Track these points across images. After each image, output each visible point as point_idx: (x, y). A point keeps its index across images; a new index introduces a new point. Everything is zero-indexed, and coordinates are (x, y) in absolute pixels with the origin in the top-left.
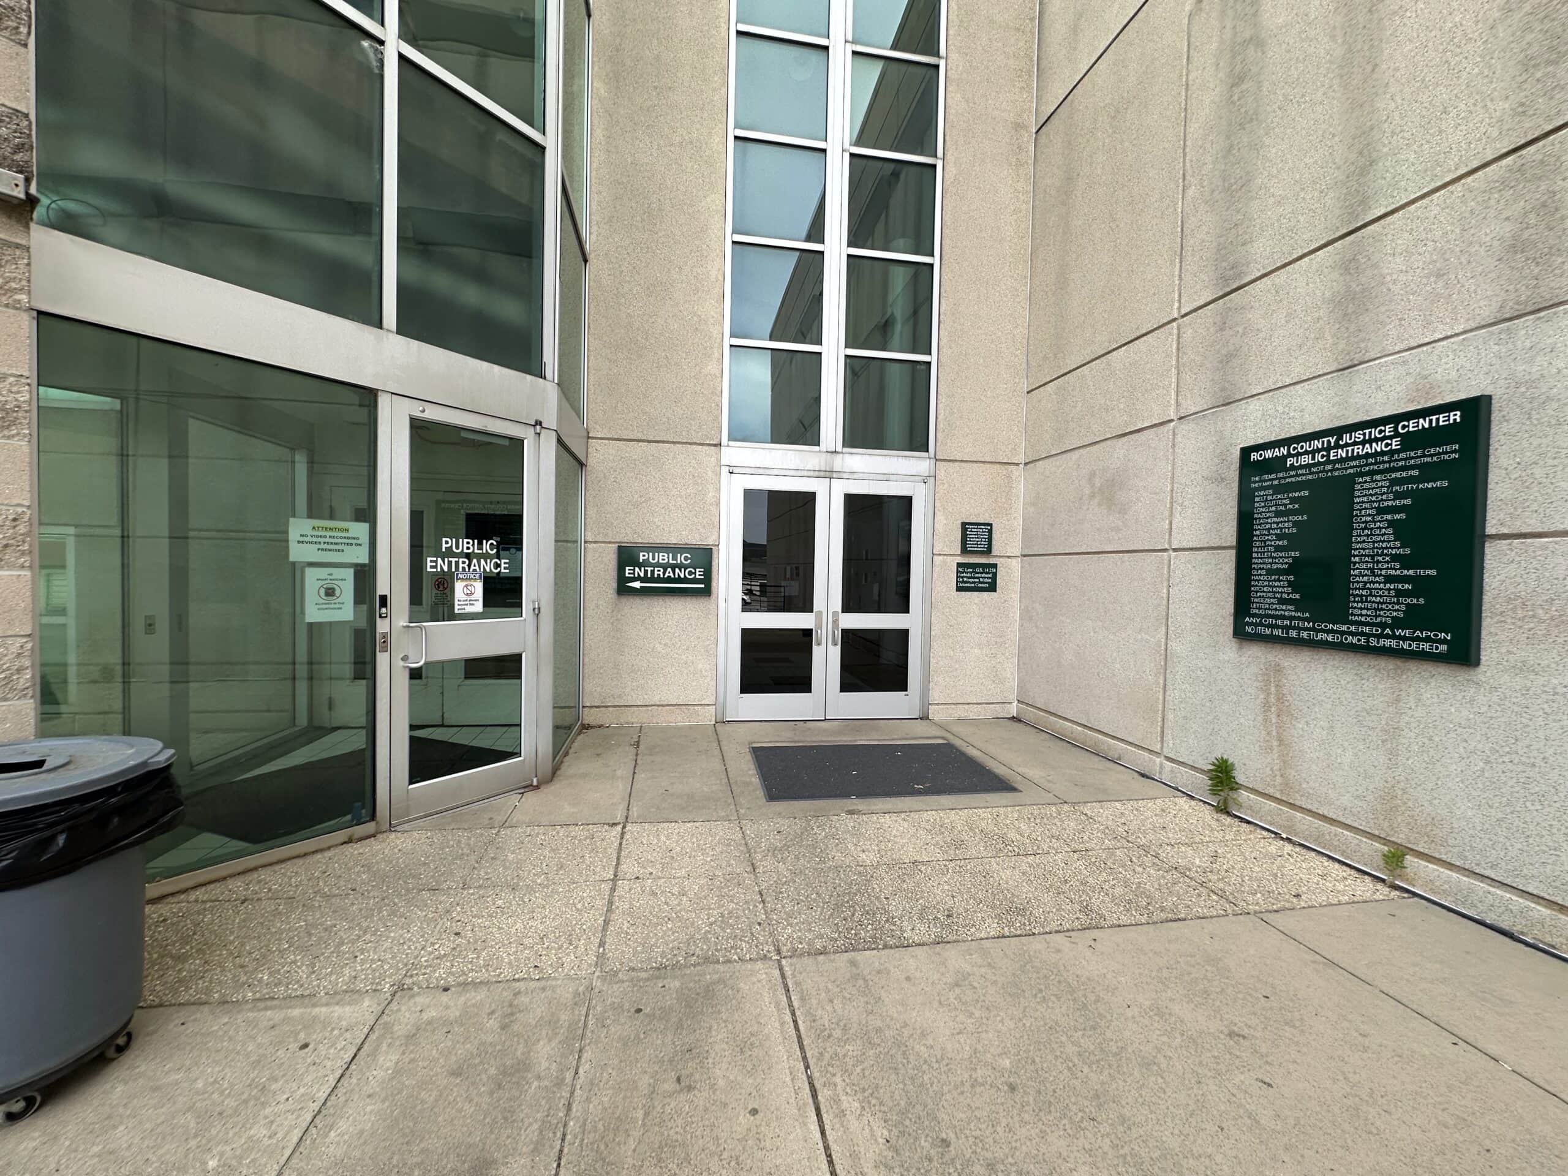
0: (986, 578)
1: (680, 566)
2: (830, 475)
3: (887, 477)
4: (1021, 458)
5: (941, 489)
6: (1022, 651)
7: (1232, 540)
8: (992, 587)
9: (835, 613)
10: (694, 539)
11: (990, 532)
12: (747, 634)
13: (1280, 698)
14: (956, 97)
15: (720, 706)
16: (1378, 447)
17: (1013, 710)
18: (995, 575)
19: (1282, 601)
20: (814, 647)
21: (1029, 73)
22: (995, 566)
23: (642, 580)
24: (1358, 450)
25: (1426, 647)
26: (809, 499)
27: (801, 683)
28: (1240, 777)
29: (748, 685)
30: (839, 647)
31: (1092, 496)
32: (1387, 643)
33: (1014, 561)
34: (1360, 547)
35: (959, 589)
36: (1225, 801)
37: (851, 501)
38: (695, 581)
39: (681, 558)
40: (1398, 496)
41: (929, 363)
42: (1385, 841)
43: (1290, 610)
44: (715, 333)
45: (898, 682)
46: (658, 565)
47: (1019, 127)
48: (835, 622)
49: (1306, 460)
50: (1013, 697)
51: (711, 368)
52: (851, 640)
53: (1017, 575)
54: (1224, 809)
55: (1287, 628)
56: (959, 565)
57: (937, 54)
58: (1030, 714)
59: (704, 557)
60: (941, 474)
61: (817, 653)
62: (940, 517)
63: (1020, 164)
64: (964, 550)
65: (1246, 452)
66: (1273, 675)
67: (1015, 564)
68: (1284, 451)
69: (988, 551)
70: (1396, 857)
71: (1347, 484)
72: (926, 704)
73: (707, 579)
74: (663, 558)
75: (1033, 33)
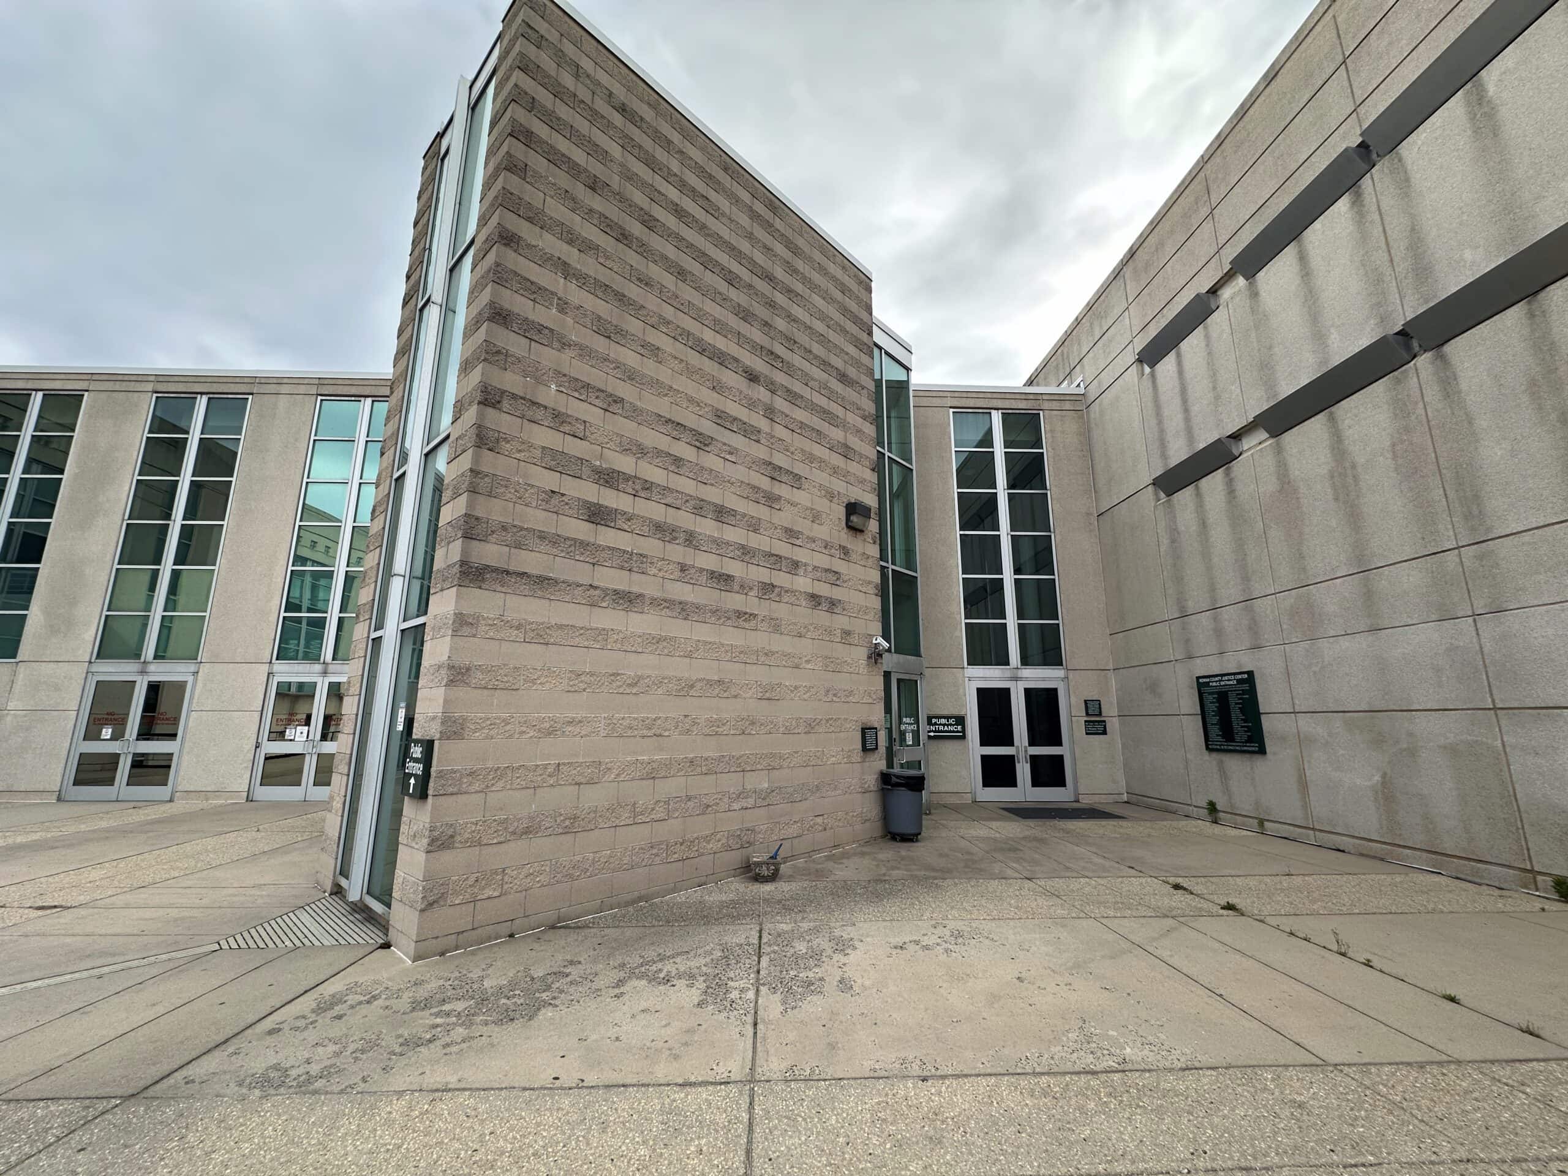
0: (1100, 728)
1: (951, 725)
2: (1016, 679)
3: (1044, 679)
4: (1111, 667)
5: (1072, 684)
6: (1125, 765)
7: (1199, 712)
8: (1104, 733)
9: (1025, 747)
10: (955, 712)
11: (1100, 704)
12: (984, 758)
13: (1224, 772)
14: (1057, 507)
15: (973, 793)
16: (1231, 683)
17: (1125, 797)
18: (1105, 726)
19: (1217, 735)
20: (1017, 764)
21: (1091, 491)
22: (1104, 721)
23: (934, 732)
24: (1227, 683)
25: (1238, 748)
26: (1007, 691)
27: (1012, 782)
28: (1218, 807)
29: (986, 784)
30: (1029, 764)
31: (1147, 689)
32: (1245, 748)
33: (1114, 719)
34: (1233, 715)
35: (1087, 734)
36: (1216, 818)
37: (1027, 691)
38: (958, 732)
39: (951, 721)
40: (1240, 699)
41: (1058, 624)
42: (1256, 818)
43: (1220, 739)
44: (958, 619)
45: (1061, 782)
46: (941, 724)
47: (1089, 514)
48: (1026, 751)
49: (1214, 684)
50: (1124, 791)
51: (957, 634)
52: (1034, 760)
53: (1117, 725)
54: (1216, 822)
55: (1220, 745)
56: (1086, 721)
57: (1046, 489)
58: (1134, 799)
59: (960, 720)
60: (1071, 676)
61: (1018, 767)
62: (1072, 698)
63: (1091, 531)
64: (1087, 714)
65: (1198, 678)
66: (1221, 763)
67: (1116, 720)
68: (1208, 680)
69: (1100, 714)
70: (1261, 823)
71: (1226, 693)
72: (1077, 794)
73: (964, 731)
74: (943, 721)
75: (1089, 474)
